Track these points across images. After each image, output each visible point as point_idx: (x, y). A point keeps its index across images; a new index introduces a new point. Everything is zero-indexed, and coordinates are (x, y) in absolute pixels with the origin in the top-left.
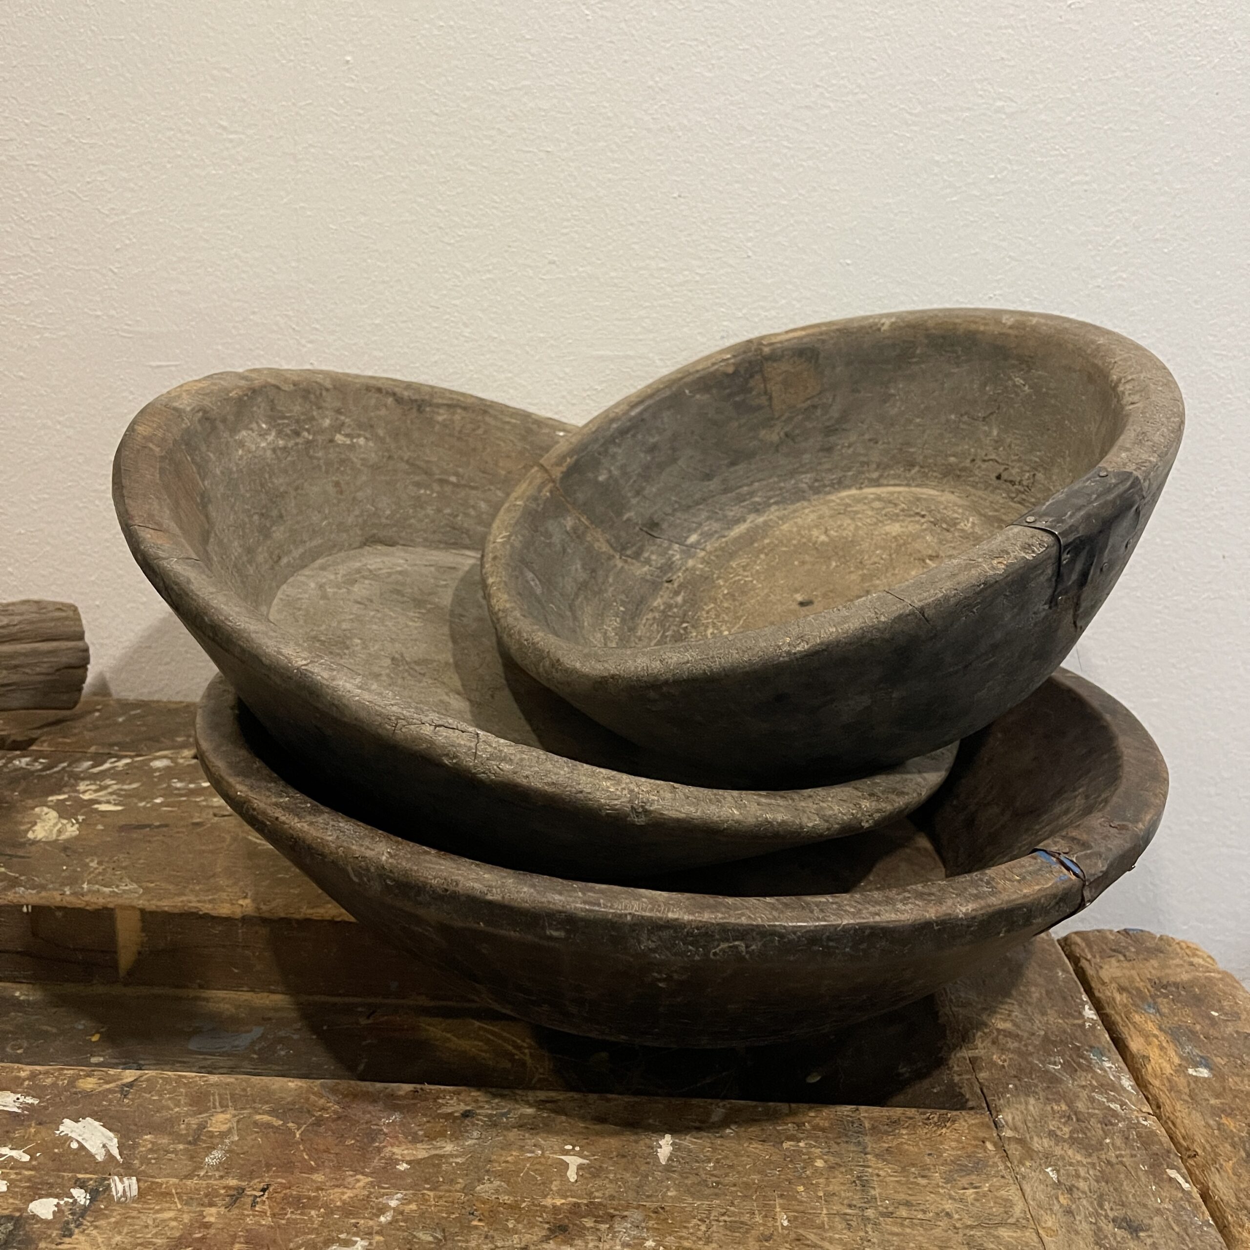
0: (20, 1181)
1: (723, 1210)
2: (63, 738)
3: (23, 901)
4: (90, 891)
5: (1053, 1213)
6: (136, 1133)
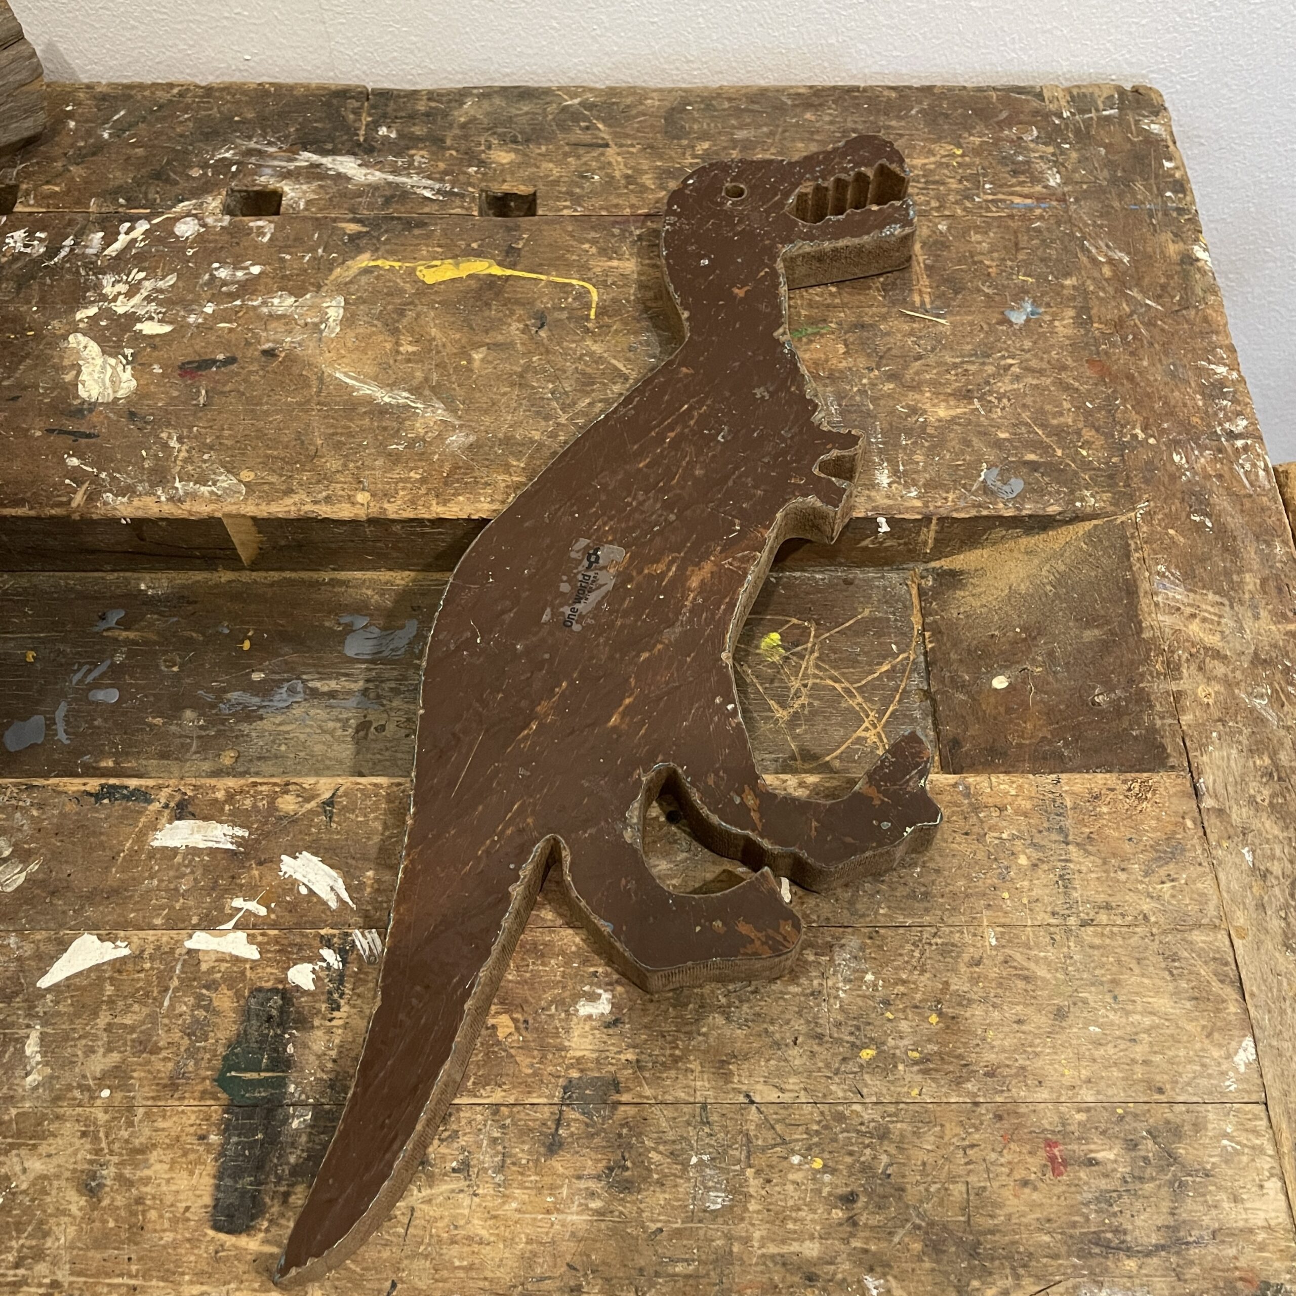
0: (268, 943)
1: (934, 930)
2: (48, 183)
3: (118, 514)
4: (187, 494)
5: (1245, 908)
6: (356, 868)
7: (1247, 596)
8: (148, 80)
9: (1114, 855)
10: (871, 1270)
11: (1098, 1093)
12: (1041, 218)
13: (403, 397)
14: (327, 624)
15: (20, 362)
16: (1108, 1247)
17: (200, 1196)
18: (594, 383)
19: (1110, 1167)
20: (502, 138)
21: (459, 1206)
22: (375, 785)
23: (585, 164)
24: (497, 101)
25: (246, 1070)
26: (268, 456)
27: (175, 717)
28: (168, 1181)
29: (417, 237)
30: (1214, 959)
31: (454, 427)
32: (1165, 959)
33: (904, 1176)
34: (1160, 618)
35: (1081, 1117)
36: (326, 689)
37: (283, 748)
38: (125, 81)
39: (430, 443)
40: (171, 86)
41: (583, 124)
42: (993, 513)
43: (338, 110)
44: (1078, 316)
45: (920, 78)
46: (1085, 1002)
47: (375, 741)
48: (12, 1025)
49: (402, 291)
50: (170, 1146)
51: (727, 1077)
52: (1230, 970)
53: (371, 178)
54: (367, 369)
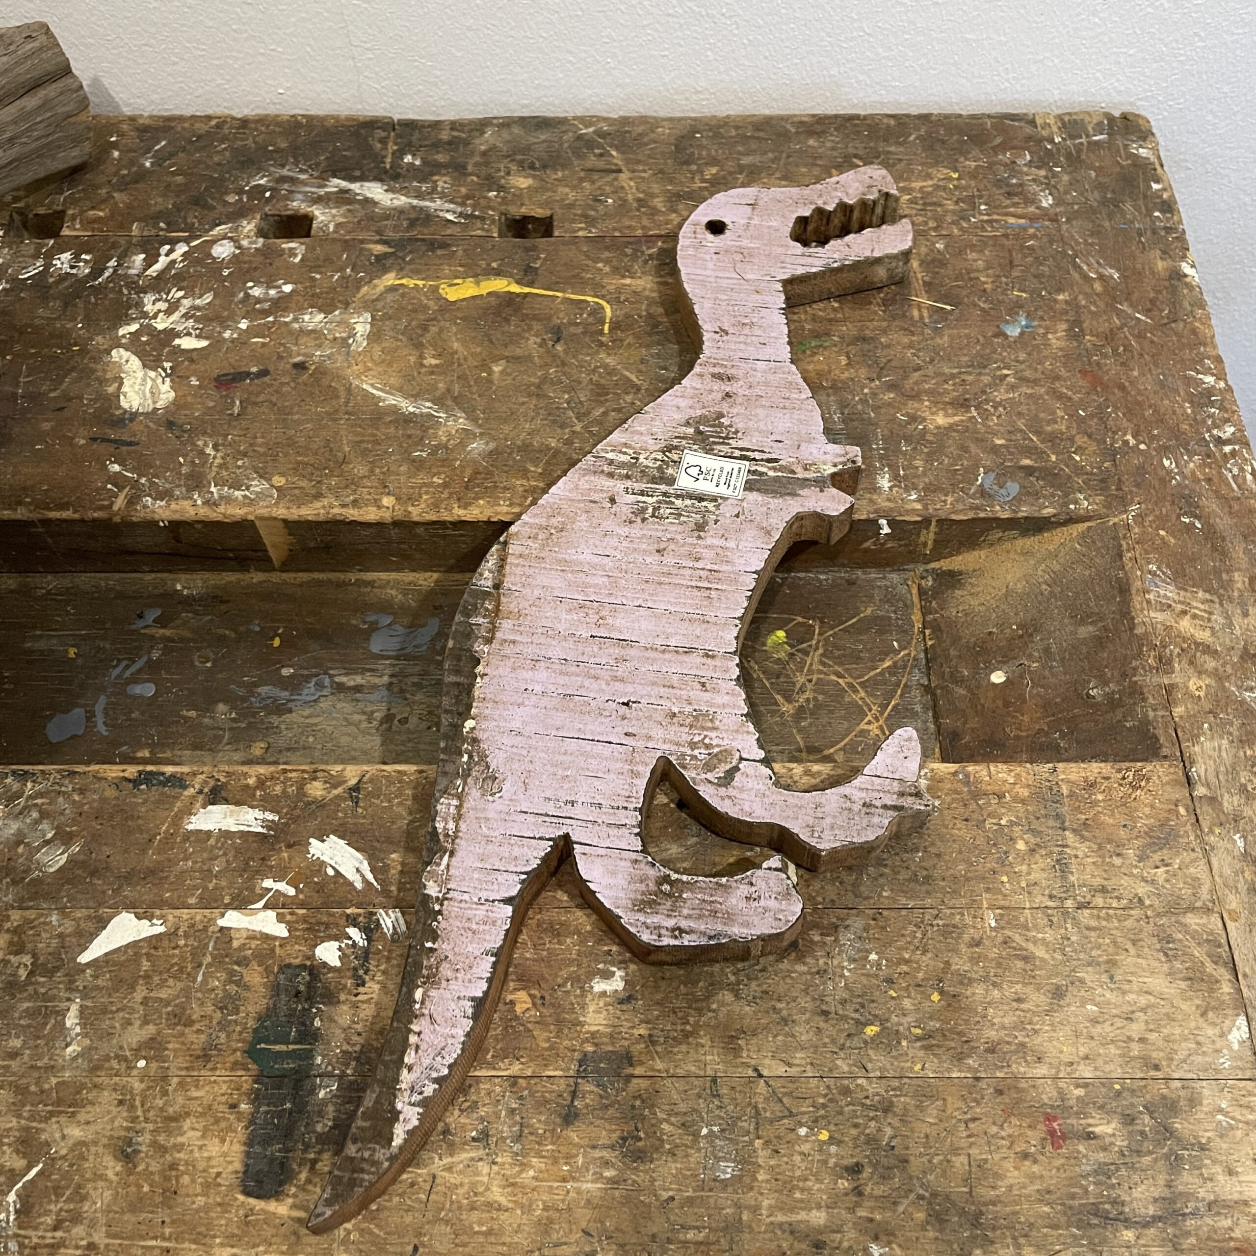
0: (297, 922)
1: (935, 912)
2: (93, 208)
3: (157, 517)
4: (221, 497)
5: (1237, 892)
6: (381, 850)
7: (1236, 594)
8: (188, 112)
9: (1110, 841)
10: (876, 1238)
11: (1096, 1069)
12: (1033, 237)
13: (426, 407)
14: (354, 622)
15: (65, 376)
16: (1107, 1218)
17: (231, 1162)
18: (607, 394)
19: (1107, 1140)
20: (521, 164)
21: (478, 1174)
22: (399, 772)
23: (599, 188)
24: (516, 130)
25: (275, 1042)
26: (298, 463)
27: (208, 710)
28: (201, 1148)
29: (440, 257)
30: (1207, 941)
31: (475, 435)
32: (1160, 941)
33: (907, 1148)
34: (1152, 614)
35: (1080, 1092)
36: (352, 683)
37: (311, 739)
38: (166, 114)
39: (452, 451)
40: (209, 118)
41: (597, 151)
42: (990, 515)
43: (365, 139)
44: (1071, 329)
45: (918, 107)
46: (1082, 981)
47: (399, 733)
48: (53, 998)
49: (426, 307)
50: (202, 1115)
51: (736, 1051)
52: (1224, 952)
53: (396, 203)
54: (392, 381)
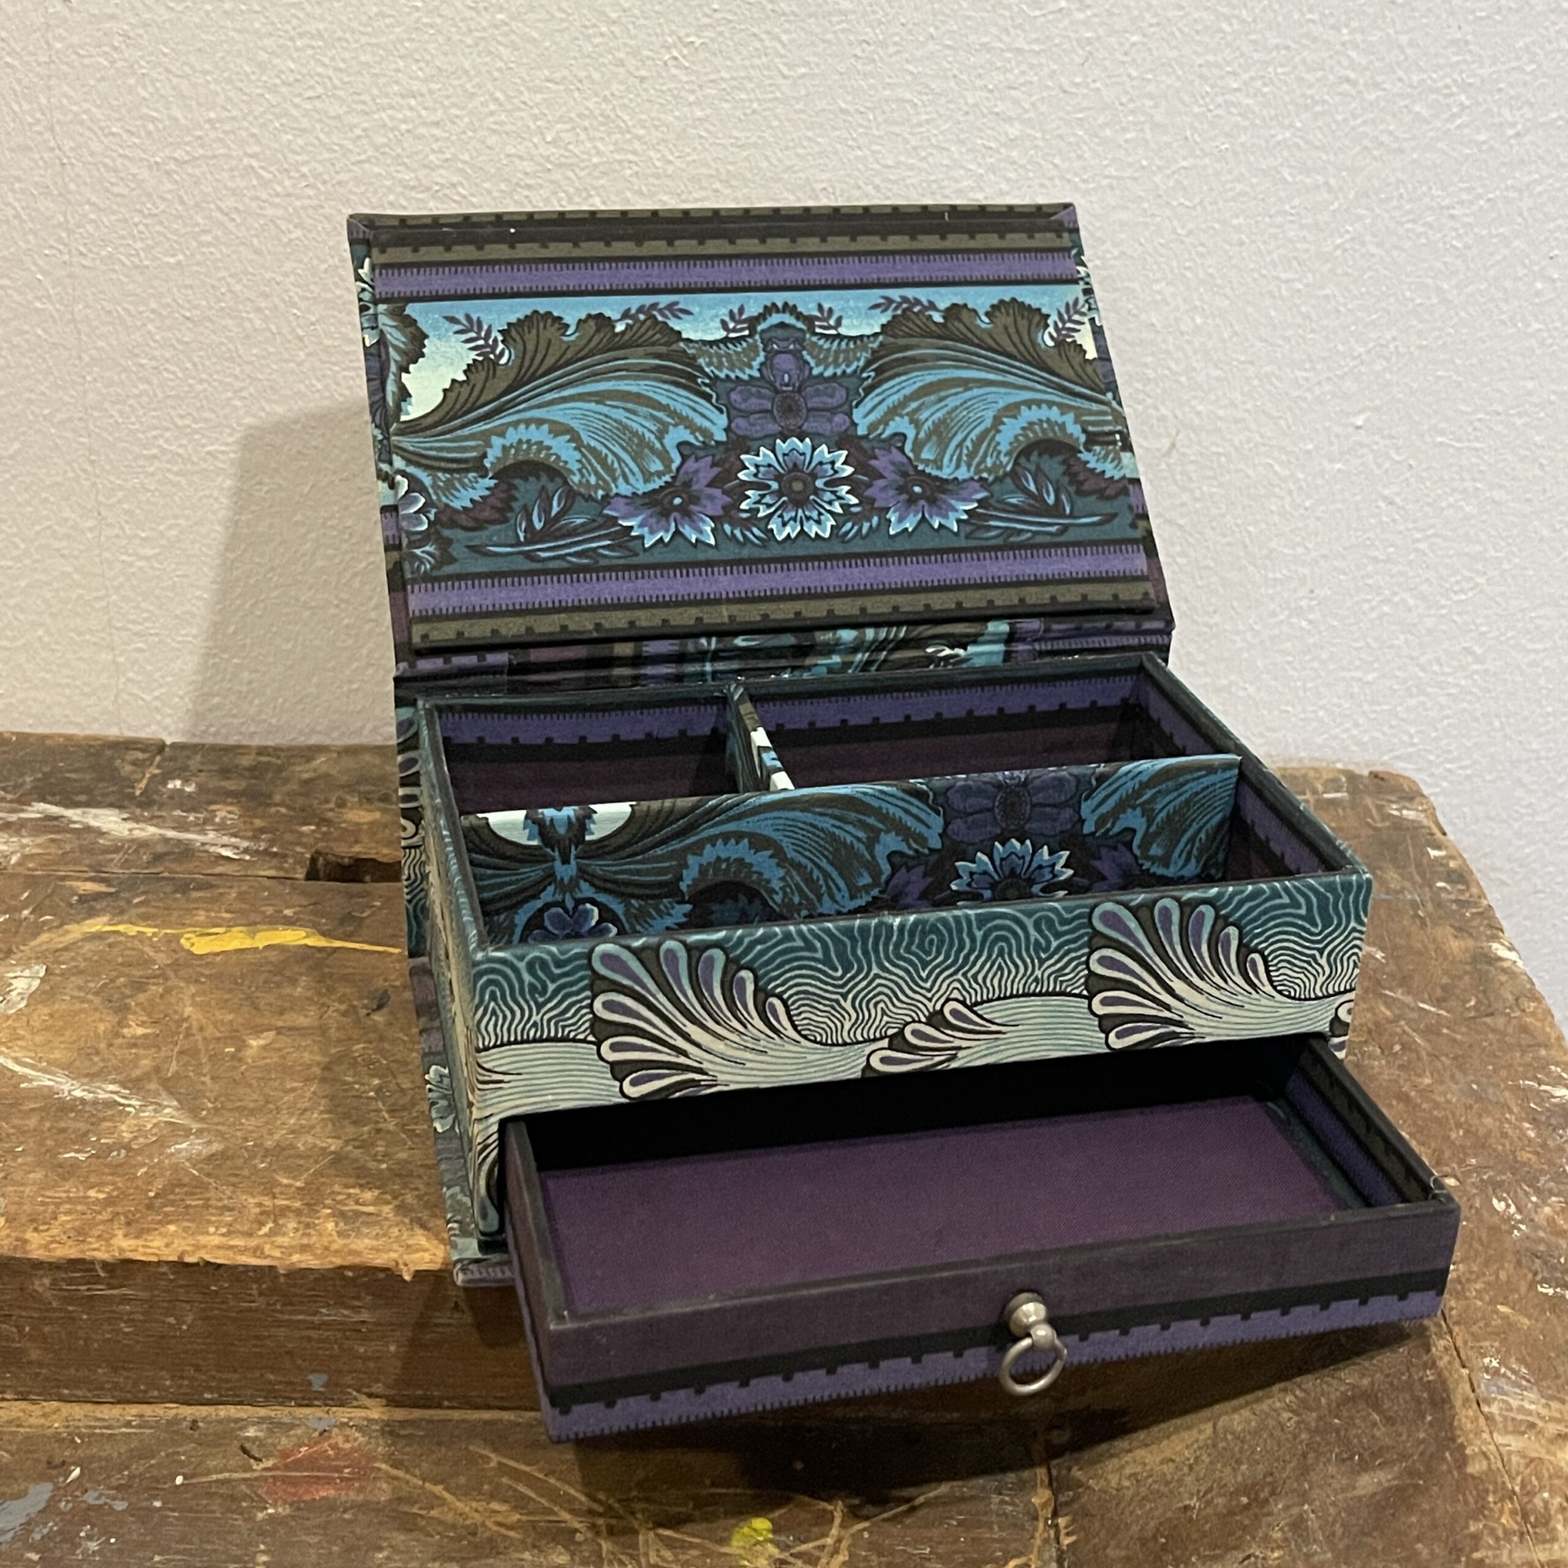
13: (108, 1091)
20: (366, 796)
29: (194, 901)
31: (188, 1131)
34: (1499, 1439)
39: (139, 1152)
43: (111, 759)
49: (149, 962)
53: (137, 834)
54: (57, 1055)
